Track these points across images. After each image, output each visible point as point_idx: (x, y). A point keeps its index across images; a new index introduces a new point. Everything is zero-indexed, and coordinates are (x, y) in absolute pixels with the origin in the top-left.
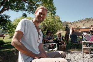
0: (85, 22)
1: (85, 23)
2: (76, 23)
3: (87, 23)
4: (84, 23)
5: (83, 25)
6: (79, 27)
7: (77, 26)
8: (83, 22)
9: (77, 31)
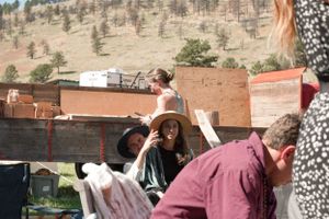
0: (112, 13)
1: (113, 29)
2: (30, 19)
3: (130, 28)
4: (104, 27)
5: (97, 46)
6: (59, 59)
7: (39, 50)
8: (94, 19)
9: (39, 109)
